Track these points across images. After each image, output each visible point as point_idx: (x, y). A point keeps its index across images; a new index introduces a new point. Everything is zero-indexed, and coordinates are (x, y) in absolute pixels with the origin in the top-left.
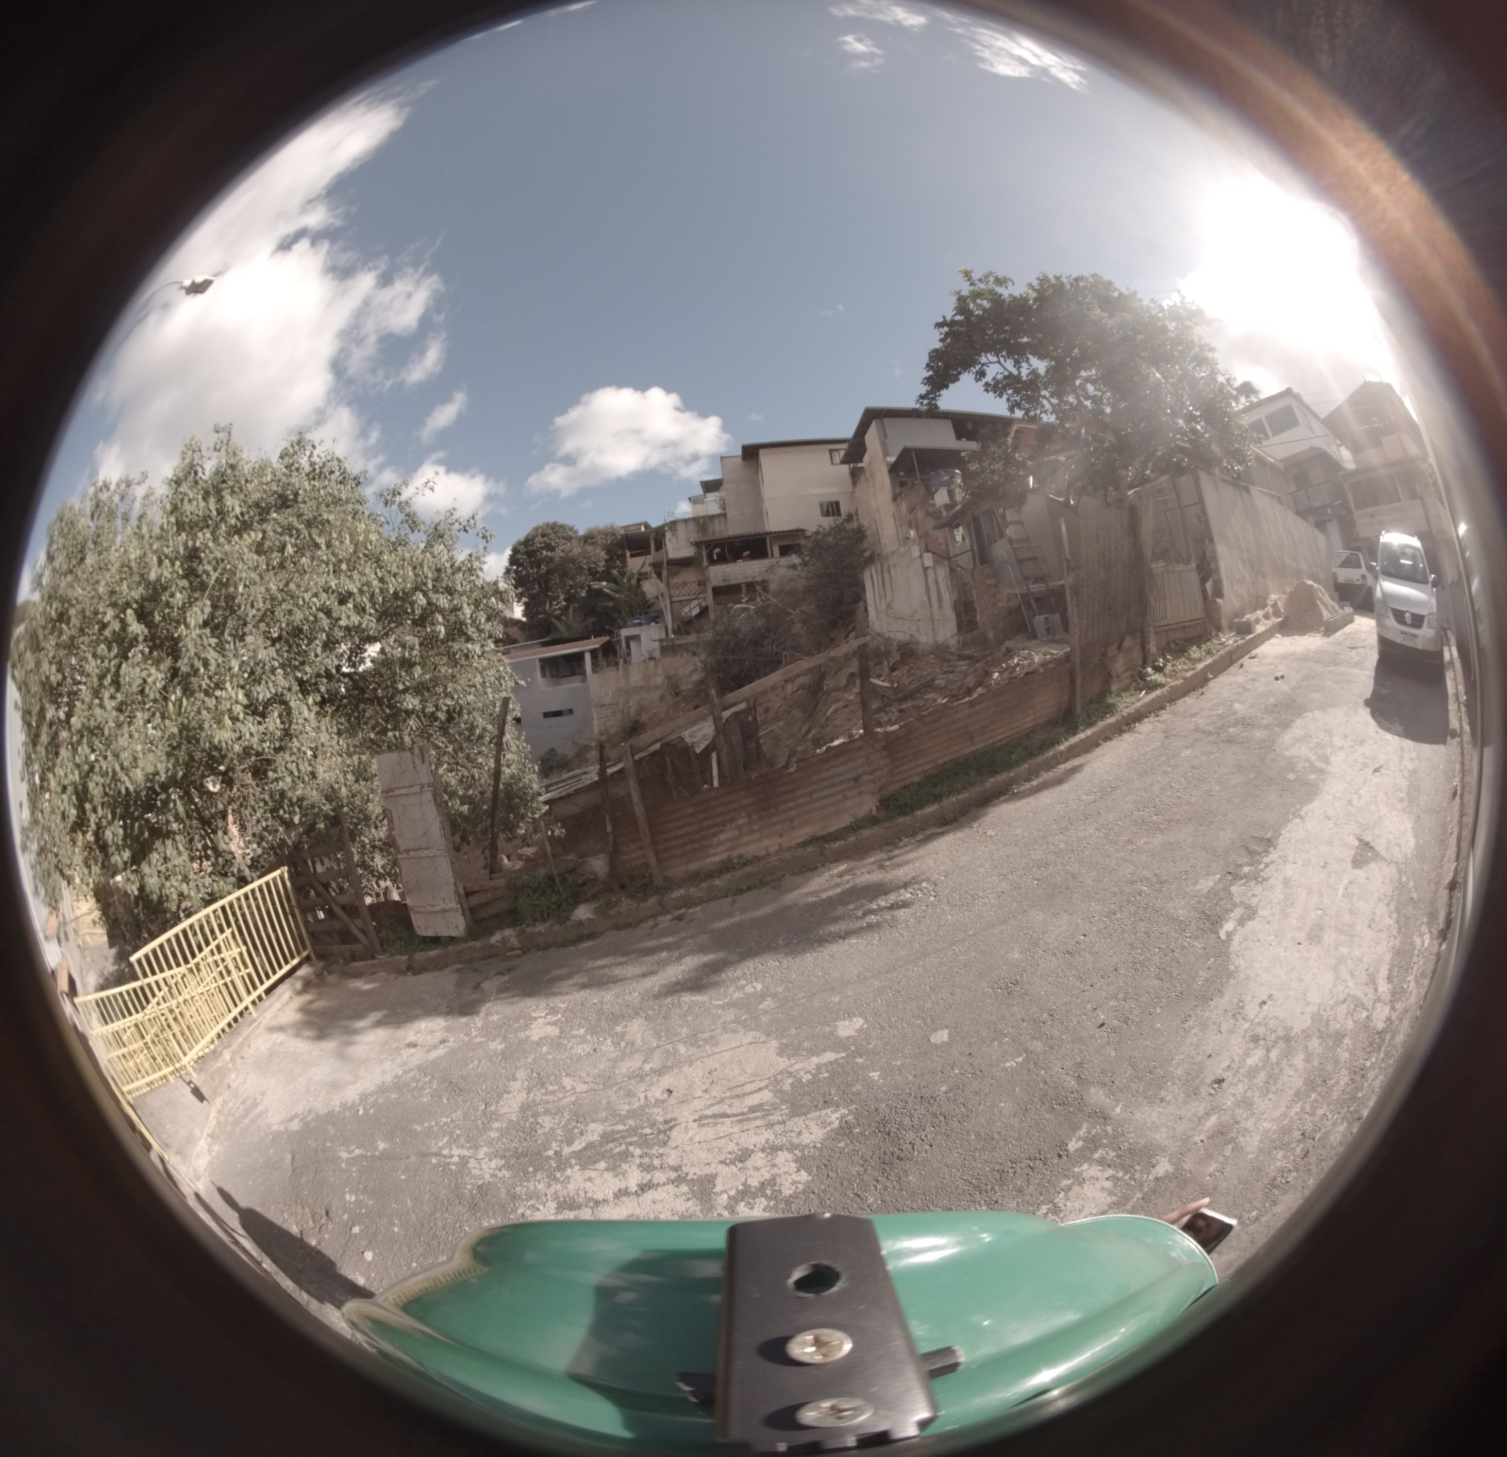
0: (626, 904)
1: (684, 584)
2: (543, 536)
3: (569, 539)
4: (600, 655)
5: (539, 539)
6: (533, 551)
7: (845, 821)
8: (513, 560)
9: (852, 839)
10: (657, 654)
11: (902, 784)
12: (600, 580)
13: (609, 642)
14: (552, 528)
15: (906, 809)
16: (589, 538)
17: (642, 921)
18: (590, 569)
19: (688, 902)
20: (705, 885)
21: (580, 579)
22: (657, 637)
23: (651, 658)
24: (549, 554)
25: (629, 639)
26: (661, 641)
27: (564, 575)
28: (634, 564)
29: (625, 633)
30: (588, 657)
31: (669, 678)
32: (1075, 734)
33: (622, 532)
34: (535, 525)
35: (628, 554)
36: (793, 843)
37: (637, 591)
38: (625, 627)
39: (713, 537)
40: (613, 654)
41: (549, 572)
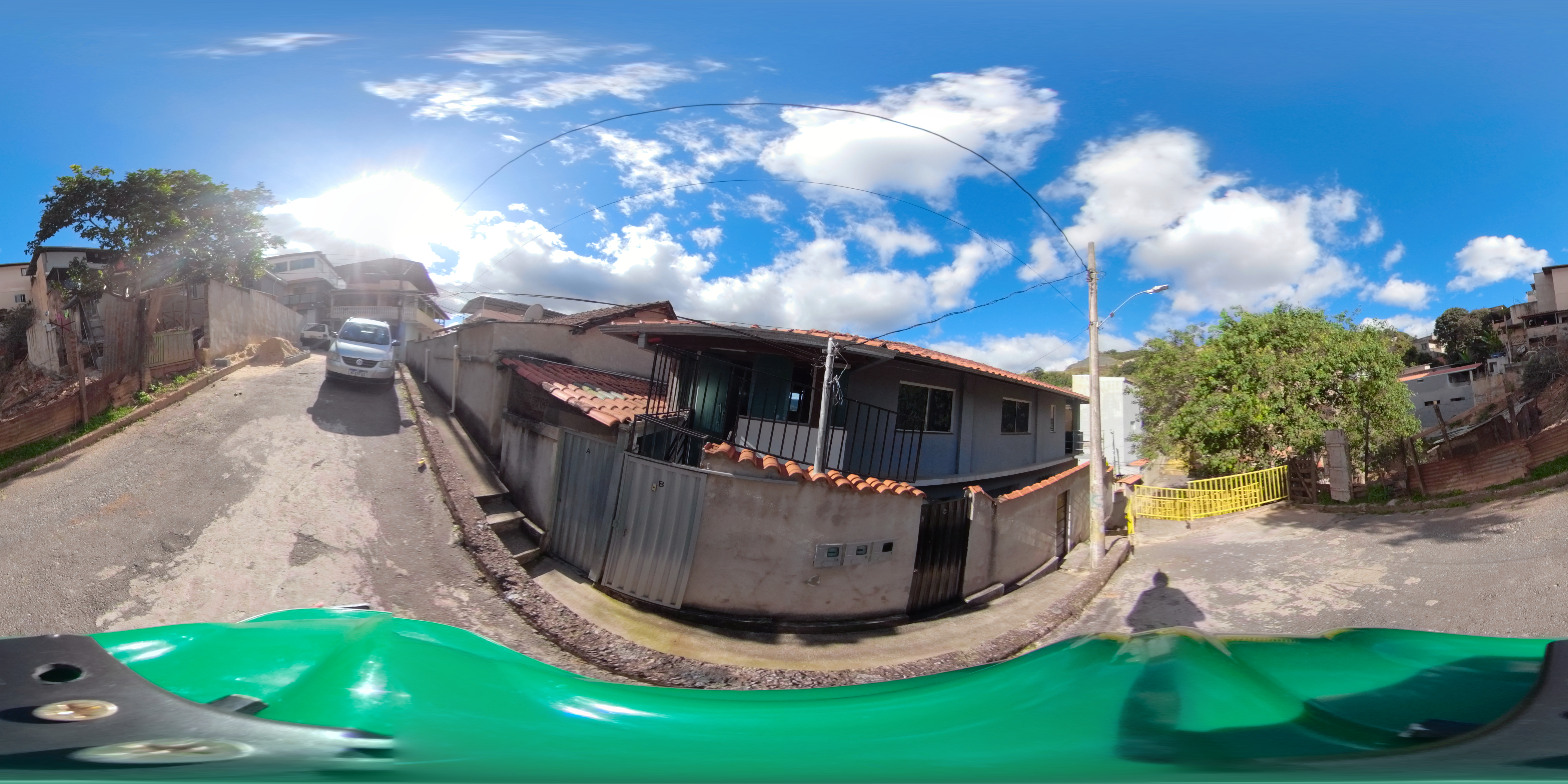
1: (1518, 337)
2: (1451, 314)
3: (1464, 315)
4: (1478, 372)
5: (1449, 316)
6: (1447, 321)
8: (1437, 326)
10: (1503, 371)
12: (1479, 335)
13: (1482, 366)
14: (1455, 311)
16: (1473, 315)
18: (1475, 330)
21: (1471, 334)
22: (1504, 363)
23: (1501, 373)
24: (1454, 323)
25: (1491, 364)
26: (1506, 365)
27: (1463, 333)
28: (1496, 327)
29: (1489, 361)
30: (1471, 373)
31: (1508, 383)
33: (1490, 311)
34: (1446, 309)
35: (1493, 322)
37: (1497, 340)
38: (1490, 358)
39: (1532, 313)
40: (1484, 371)
41: (1456, 331)
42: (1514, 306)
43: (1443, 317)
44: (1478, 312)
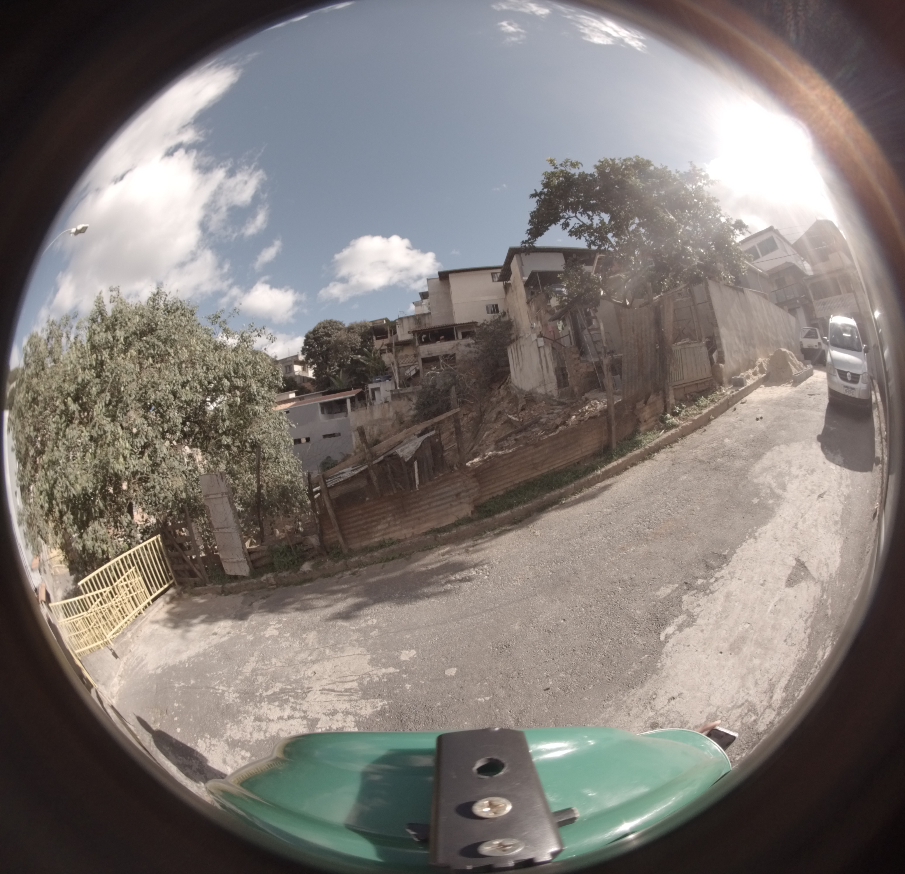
0: (328, 563)
1: (407, 356)
2: (324, 328)
3: (339, 329)
4: (356, 400)
5: (321, 330)
6: (318, 337)
7: (452, 520)
8: (306, 343)
9: (454, 531)
10: (389, 399)
11: (491, 496)
12: (357, 354)
13: (361, 392)
14: (329, 323)
15: (490, 513)
16: (350, 329)
17: (336, 573)
18: (352, 348)
19: (360, 565)
20: (369, 555)
21: (346, 353)
22: (390, 389)
23: (386, 402)
24: (328, 339)
25: (373, 390)
26: (392, 391)
27: (337, 351)
28: (378, 344)
29: (371, 386)
30: (348, 402)
31: (397, 413)
32: (610, 462)
33: (371, 325)
34: (319, 321)
35: (374, 338)
36: (421, 532)
37: (379, 360)
38: (371, 383)
39: (423, 328)
40: (364, 399)
41: (328, 350)
42: (401, 319)
43: (315, 331)
44: (357, 325)
